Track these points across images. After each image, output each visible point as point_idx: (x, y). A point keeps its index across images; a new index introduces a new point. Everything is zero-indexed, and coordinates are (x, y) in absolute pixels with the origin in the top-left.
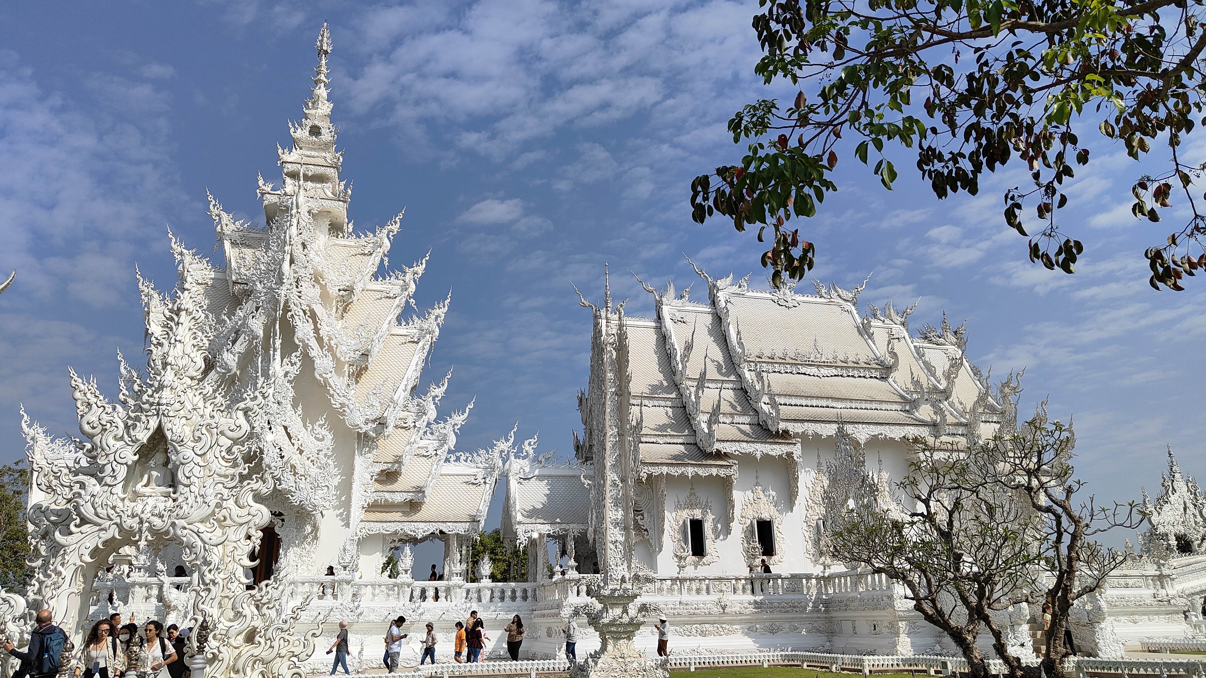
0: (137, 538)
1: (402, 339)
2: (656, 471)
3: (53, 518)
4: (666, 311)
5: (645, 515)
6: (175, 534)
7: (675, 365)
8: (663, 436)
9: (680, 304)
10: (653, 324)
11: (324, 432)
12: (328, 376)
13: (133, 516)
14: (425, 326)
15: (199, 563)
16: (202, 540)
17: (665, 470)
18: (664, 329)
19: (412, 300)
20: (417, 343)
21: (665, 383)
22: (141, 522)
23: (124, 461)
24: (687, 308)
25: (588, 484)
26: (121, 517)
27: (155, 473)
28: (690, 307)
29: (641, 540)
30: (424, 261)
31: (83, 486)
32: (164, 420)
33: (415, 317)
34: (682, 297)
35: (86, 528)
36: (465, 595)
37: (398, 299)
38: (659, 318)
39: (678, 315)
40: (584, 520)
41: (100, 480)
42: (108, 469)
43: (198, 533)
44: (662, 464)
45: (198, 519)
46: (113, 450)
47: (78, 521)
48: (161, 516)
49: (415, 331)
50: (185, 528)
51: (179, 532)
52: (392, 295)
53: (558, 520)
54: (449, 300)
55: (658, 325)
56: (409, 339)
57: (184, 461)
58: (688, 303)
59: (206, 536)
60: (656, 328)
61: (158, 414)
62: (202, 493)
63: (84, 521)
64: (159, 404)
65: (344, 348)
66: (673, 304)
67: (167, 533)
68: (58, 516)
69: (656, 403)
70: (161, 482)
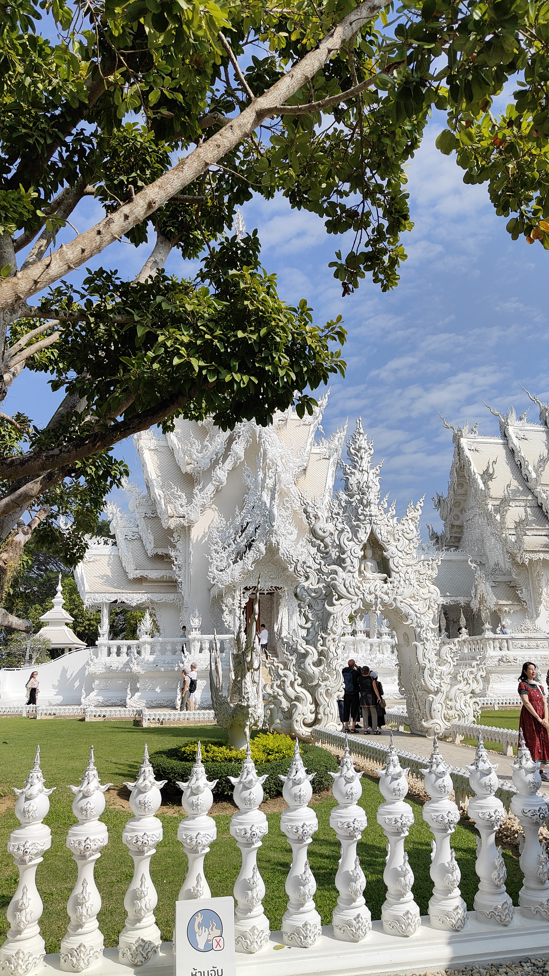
0: (374, 608)
1: (318, 457)
2: (535, 557)
3: (313, 594)
4: (511, 431)
5: (524, 590)
6: (396, 606)
7: (528, 474)
8: (531, 529)
9: (521, 425)
10: (501, 441)
11: (292, 528)
12: (290, 486)
13: (370, 593)
14: (333, 446)
15: (414, 626)
16: (414, 610)
17: (542, 556)
18: (511, 445)
19: (320, 426)
20: (328, 459)
21: (521, 489)
22: (376, 598)
23: (356, 555)
24: (526, 428)
25: (475, 567)
26: (363, 594)
27: (369, 564)
28: (529, 427)
29: (521, 609)
30: (326, 396)
31: (335, 572)
32: (375, 526)
33: (323, 439)
34: (521, 419)
35: (342, 601)
36: (369, 648)
37: (312, 426)
38: (505, 436)
39: (521, 434)
40: (468, 594)
41: (344, 569)
42: (348, 560)
43: (410, 605)
44: (539, 551)
45: (409, 596)
46: (349, 548)
47: (337, 596)
48: (387, 594)
49: (326, 450)
50: (401, 602)
51: (399, 604)
52: (307, 423)
53: (448, 594)
54: (346, 426)
55: (506, 442)
56: (322, 457)
57: (393, 555)
58: (526, 424)
59: (416, 608)
60: (504, 444)
61: (371, 523)
62: (407, 578)
63: (340, 598)
64: (371, 515)
65: (291, 465)
66: (515, 425)
67: (391, 605)
68: (316, 593)
69: (518, 504)
70: (374, 570)
